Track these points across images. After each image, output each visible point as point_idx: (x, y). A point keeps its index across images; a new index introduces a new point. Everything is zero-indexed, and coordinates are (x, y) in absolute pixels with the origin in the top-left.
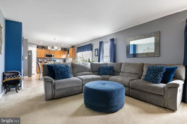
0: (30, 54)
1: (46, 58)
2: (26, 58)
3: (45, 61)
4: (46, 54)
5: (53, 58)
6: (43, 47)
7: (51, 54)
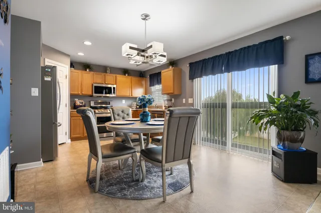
0: (48, 79)
1: (94, 95)
2: (35, 92)
3: (92, 104)
4: (95, 85)
5: (113, 95)
6: (86, 66)
7: (109, 86)
